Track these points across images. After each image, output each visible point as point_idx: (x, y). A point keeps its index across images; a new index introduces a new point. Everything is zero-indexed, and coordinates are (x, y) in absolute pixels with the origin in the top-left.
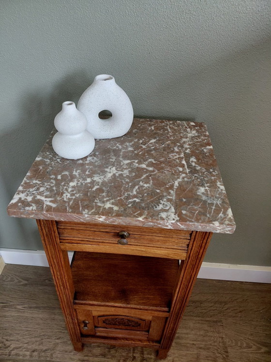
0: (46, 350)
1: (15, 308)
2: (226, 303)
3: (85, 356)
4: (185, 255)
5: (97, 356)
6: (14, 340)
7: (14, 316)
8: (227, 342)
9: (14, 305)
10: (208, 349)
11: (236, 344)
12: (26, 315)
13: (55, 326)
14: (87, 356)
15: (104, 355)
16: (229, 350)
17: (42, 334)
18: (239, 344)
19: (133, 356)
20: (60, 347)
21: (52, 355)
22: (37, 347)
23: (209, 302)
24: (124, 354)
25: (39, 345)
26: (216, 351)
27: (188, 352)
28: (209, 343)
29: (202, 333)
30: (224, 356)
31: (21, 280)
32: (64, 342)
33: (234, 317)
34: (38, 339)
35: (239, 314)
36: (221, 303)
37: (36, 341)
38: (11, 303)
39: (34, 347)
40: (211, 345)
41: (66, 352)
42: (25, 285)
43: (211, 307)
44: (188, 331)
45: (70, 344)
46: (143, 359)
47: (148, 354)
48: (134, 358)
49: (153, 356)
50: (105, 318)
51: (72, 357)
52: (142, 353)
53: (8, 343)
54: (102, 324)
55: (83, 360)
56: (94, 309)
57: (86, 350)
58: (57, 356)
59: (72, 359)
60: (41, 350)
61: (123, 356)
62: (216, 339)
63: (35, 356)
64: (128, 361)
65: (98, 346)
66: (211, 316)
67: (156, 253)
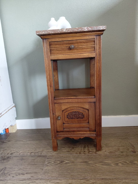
0: (38, 152)
2: (128, 133)
4: (95, 54)
5: (65, 152)
6: (22, 150)
7: (21, 143)
9: (21, 140)
10: (124, 146)
12: (27, 142)
13: (43, 145)
15: (68, 152)
16: (134, 146)
17: (36, 147)
20: (45, 151)
21: (41, 153)
22: (33, 151)
23: (119, 133)
24: (79, 151)
25: (35, 150)
26: (127, 147)
27: (113, 148)
29: (118, 142)
30: (133, 148)
31: (24, 133)
32: (47, 149)
33: (134, 136)
34: (34, 149)
35: (137, 135)
36: (126, 133)
39: (32, 151)
41: (49, 152)
42: (27, 134)
43: (121, 134)
44: (111, 142)
45: (51, 149)
46: (90, 152)
47: (92, 150)
48: (85, 152)
49: (95, 150)
50: (68, 113)
51: (52, 153)
52: (89, 150)
53: (19, 151)
54: (66, 119)
55: (58, 154)
56: (63, 102)
57: (59, 151)
58: (44, 153)
59: (52, 154)
60: (36, 152)
61: (78, 151)
62: (126, 143)
63: (33, 154)
64: (81, 153)
65: (65, 149)
66: (122, 137)
67: (84, 55)
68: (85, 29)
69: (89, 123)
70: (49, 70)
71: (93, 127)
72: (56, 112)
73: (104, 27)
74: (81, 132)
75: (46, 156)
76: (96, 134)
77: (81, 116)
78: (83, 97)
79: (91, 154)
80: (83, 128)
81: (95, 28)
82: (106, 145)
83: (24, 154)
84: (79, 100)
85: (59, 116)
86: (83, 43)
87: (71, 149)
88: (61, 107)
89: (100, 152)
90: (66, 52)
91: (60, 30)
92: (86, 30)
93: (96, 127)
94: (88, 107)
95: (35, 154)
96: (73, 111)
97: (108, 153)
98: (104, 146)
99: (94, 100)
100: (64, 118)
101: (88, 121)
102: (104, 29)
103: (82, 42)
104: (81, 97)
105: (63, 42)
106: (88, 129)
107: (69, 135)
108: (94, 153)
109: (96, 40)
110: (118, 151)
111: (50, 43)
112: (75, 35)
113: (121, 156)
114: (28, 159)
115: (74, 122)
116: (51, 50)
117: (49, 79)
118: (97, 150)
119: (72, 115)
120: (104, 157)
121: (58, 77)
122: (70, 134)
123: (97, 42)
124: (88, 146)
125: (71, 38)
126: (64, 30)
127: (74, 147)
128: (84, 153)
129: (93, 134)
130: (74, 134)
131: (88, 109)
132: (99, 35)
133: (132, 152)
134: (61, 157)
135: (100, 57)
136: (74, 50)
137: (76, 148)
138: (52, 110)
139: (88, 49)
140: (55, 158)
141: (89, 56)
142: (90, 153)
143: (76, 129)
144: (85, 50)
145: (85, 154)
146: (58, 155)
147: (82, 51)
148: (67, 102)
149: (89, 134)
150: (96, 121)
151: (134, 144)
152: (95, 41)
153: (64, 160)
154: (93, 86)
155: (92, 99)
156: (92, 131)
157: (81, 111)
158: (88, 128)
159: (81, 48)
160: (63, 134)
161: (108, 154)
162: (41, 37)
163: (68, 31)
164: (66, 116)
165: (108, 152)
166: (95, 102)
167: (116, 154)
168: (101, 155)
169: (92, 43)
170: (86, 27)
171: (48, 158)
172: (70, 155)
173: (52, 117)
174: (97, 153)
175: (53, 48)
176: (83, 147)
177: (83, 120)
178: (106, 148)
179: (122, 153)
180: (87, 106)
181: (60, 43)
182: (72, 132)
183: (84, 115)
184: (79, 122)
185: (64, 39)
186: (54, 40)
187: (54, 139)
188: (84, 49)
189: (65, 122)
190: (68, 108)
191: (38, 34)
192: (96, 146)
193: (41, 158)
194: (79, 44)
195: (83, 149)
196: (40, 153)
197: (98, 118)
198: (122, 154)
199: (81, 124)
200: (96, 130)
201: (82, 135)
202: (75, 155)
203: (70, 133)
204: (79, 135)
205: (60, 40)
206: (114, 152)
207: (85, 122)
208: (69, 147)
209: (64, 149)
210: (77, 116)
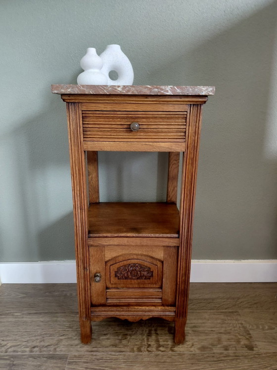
0: (49, 345)
1: (13, 315)
2: (239, 298)
3: (93, 348)
4: (184, 145)
5: (107, 347)
6: (11, 340)
7: (11, 321)
8: (248, 327)
9: (11, 313)
10: (229, 333)
11: (258, 327)
12: (24, 319)
13: (59, 326)
14: (96, 347)
15: (115, 346)
16: (251, 332)
17: (44, 333)
18: (261, 327)
19: (147, 344)
20: (64, 342)
21: (55, 349)
22: (38, 344)
23: (221, 298)
24: (137, 343)
25: (41, 342)
26: (237, 334)
27: (207, 337)
28: (228, 328)
29: (219, 321)
30: (247, 337)
31: (18, 294)
32: (68, 338)
33: (250, 308)
34: (39, 337)
35: (255, 306)
36: (233, 299)
37: (37, 339)
38: (8, 312)
39: (35, 344)
40: (231, 330)
41: (72, 345)
42: (24, 297)
43: (224, 302)
44: (204, 321)
45: (76, 339)
46: (159, 346)
47: (164, 342)
48: (149, 346)
49: (170, 343)
50: (117, 266)
51: (79, 349)
52: (157, 341)
53: (4, 343)
54: (113, 280)
55: (92, 351)
56: (108, 244)
57: (94, 343)
58: (61, 350)
59: (78, 351)
60: (43, 347)
61: (136, 345)
62: (235, 325)
63: (36, 352)
64: (142, 349)
65: (108, 339)
66: (226, 309)
67: (161, 147)
68: (167, 91)
69: (161, 287)
70: (79, 174)
71: (170, 298)
72: (91, 264)
73: (211, 89)
74: (143, 308)
75: (67, 358)
76: (175, 312)
77: (145, 273)
78: (153, 235)
79: (163, 351)
80: (150, 298)
81: (190, 90)
82: (194, 329)
83: (17, 352)
84: (145, 241)
85: (97, 273)
86: (161, 120)
87: (120, 337)
88: (103, 254)
89: (180, 346)
90: (121, 137)
91: (110, 87)
92: (170, 93)
93: (177, 298)
94: (162, 255)
95: (41, 352)
96: (129, 262)
97: (199, 349)
98: (190, 332)
99: (175, 241)
100: (109, 277)
101: (160, 284)
102: (211, 94)
103: (158, 116)
104: (149, 235)
105: (115, 113)
106: (159, 301)
107: (118, 313)
108: (169, 349)
109: (188, 115)
110: (219, 346)
111: (84, 112)
112: (142, 99)
113: (225, 357)
114: (26, 364)
115: (131, 286)
116: (85, 129)
117: (78, 192)
118: (174, 342)
119: (126, 270)
120: (189, 359)
121: (98, 177)
122: (119, 311)
123: (191, 118)
124: (156, 330)
125: (134, 105)
126: (119, 89)
127: (127, 335)
128: (148, 350)
129: (169, 311)
130: (128, 311)
131: (162, 259)
132: (198, 105)
133: (246, 349)
134: (98, 360)
135: (195, 153)
136: (139, 134)
137: (131, 335)
138: (81, 261)
139: (169, 134)
140: (85, 362)
141: (171, 149)
142: (161, 349)
143: (133, 301)
144: (163, 134)
145: (150, 352)
146: (92, 355)
147: (156, 137)
148: (118, 245)
149: (161, 311)
150: (178, 286)
151: (251, 327)
152: (186, 117)
153: (106, 367)
154: (173, 200)
155: (172, 240)
156: (168, 306)
157: (146, 264)
158: (159, 298)
159: (155, 130)
160: (105, 311)
161: (198, 352)
162: (65, 98)
163: (128, 91)
164: (114, 273)
165: (199, 346)
166: (178, 247)
167: (214, 353)
168: (184, 354)
169: (180, 120)
170: (169, 86)
171: (70, 363)
172: (117, 354)
173: (82, 276)
174: (175, 349)
175: (90, 126)
176: (145, 335)
177: (149, 282)
178: (194, 337)
179: (226, 349)
180: (160, 254)
181: (107, 115)
182: (125, 308)
183: (152, 272)
184: (142, 286)
185: (117, 108)
186: (93, 107)
187: (84, 320)
188: (162, 132)
189: (110, 286)
190: (119, 256)
191: (56, 92)
192: (172, 332)
193: (55, 363)
194: (151, 120)
195: (146, 339)
196: (52, 348)
197: (183, 278)
198: (226, 352)
199: (145, 290)
200: (177, 303)
201: (147, 314)
202: (129, 355)
203: (119, 309)
204: (140, 313)
205: (109, 108)
206: (210, 348)
207: (154, 286)
208: (117, 334)
209: (105, 337)
210: (137, 273)
